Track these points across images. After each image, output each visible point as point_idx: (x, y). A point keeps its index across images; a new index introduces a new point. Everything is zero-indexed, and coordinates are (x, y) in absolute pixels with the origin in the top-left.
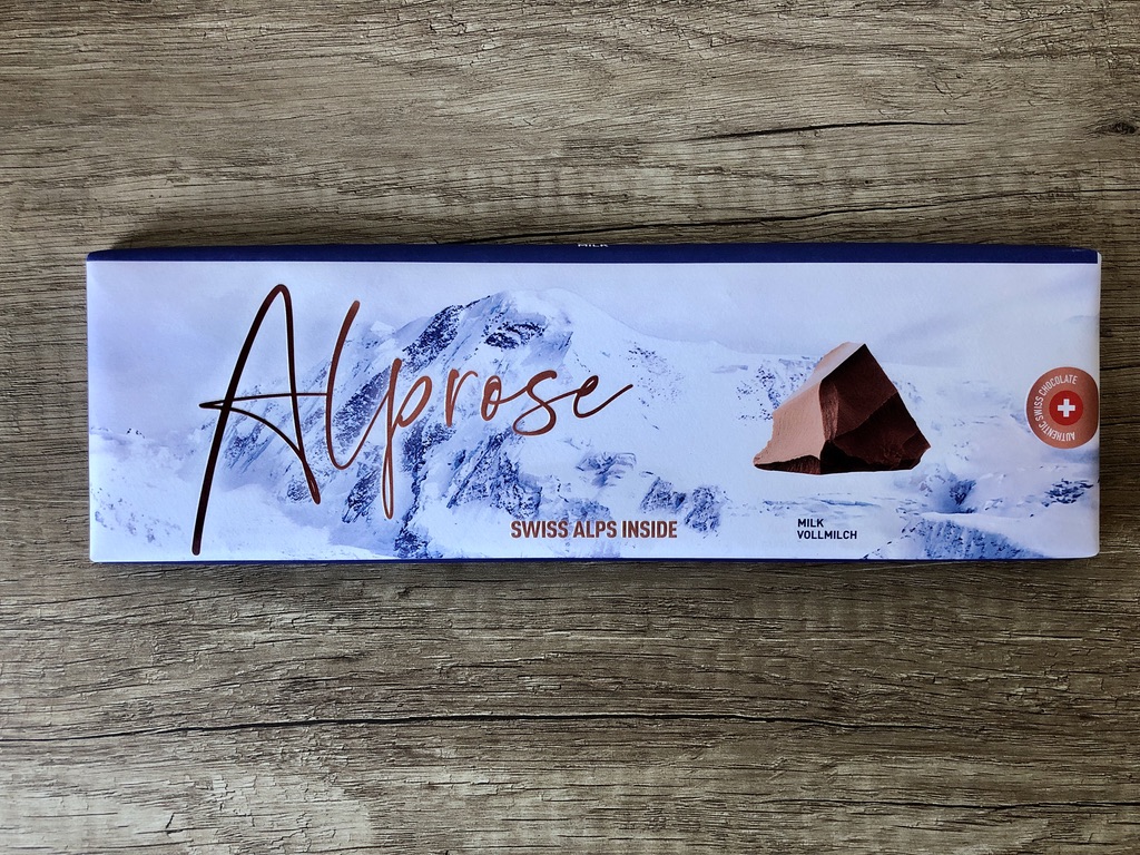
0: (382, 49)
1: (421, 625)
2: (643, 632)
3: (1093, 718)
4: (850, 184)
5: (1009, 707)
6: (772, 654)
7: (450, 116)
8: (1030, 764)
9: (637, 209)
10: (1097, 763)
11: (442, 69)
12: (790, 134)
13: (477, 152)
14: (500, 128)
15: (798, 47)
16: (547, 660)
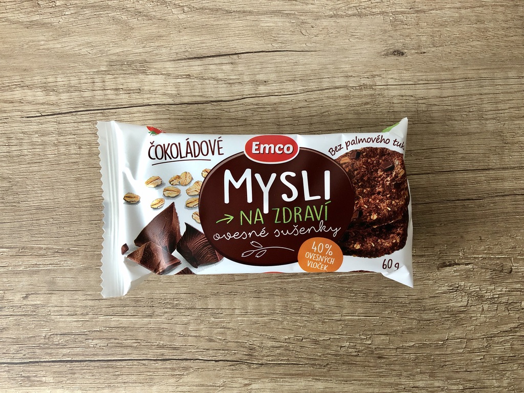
0: (13, 15)
1: (34, 313)
2: (150, 316)
3: (385, 358)
4: (256, 83)
5: (341, 353)
6: (217, 327)
7: (48, 49)
8: (352, 382)
9: (146, 96)
10: (386, 381)
11: (44, 25)
12: (225, 57)
13: (62, 68)
14: (74, 55)
15: (229, 12)
16: (100, 331)
